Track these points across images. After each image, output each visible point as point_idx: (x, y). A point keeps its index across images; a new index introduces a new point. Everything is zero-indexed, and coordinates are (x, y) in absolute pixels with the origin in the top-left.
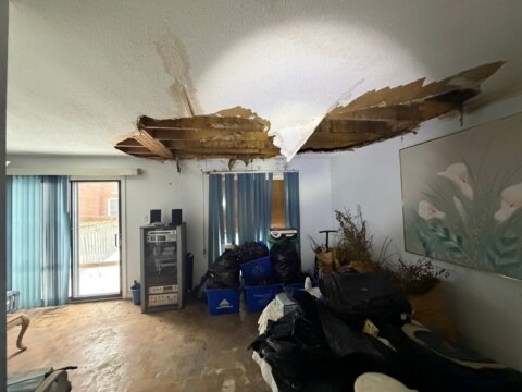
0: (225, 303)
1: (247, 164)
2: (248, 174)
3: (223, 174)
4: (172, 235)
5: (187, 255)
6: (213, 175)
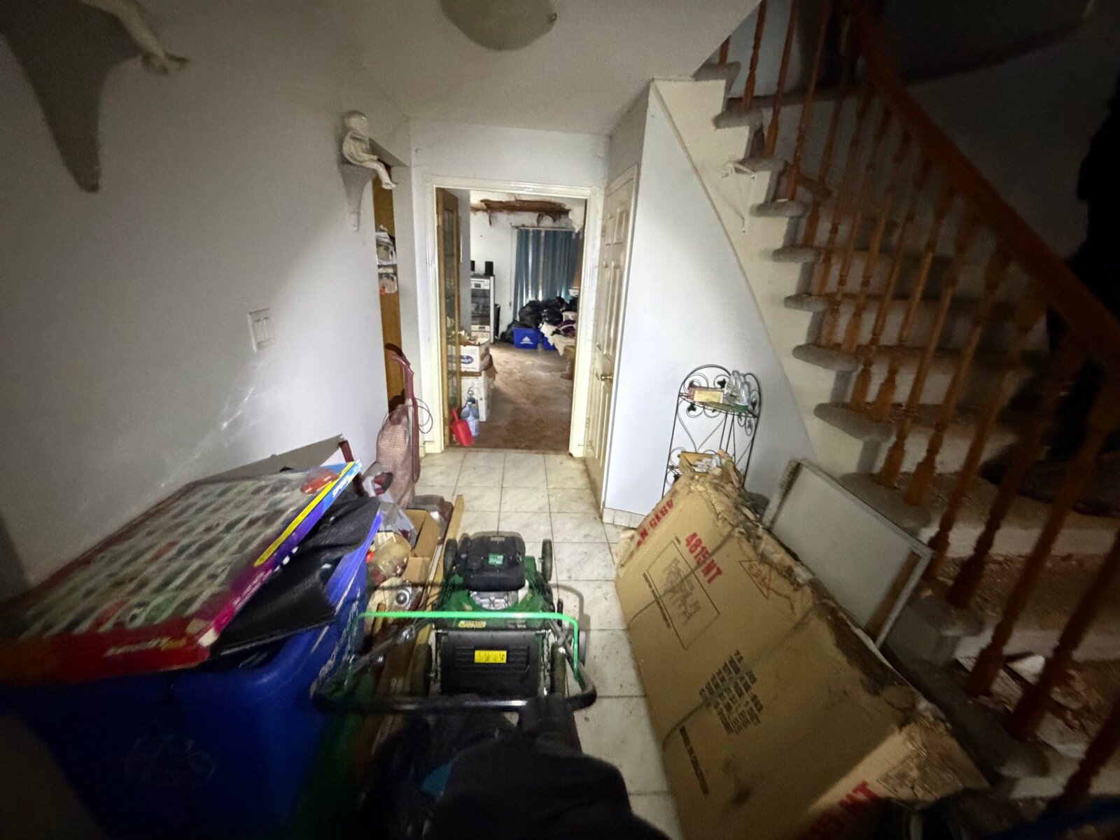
0: (527, 340)
1: (554, 220)
2: (556, 231)
3: (531, 229)
4: (485, 284)
5: (495, 305)
6: (521, 230)
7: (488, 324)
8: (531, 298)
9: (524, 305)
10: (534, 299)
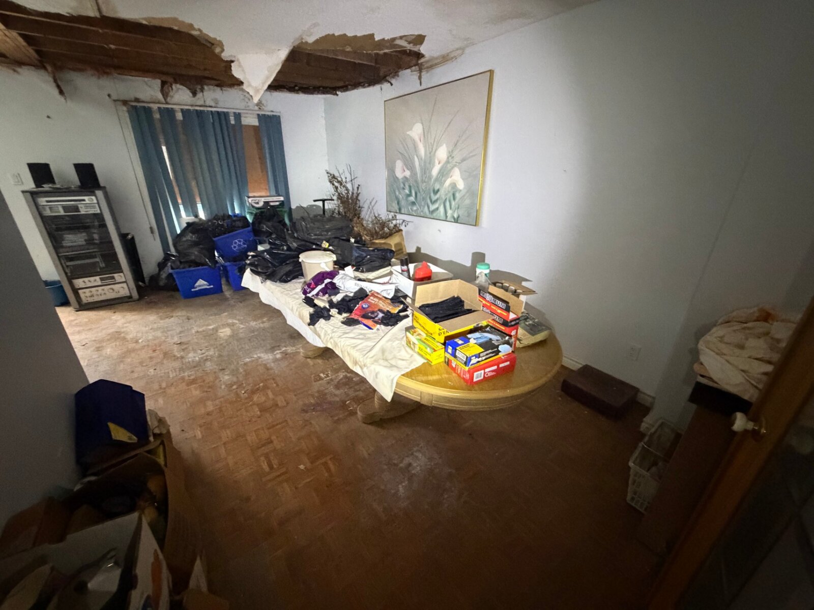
0: (201, 284)
1: (194, 94)
2: (201, 112)
3: (155, 107)
4: (89, 204)
5: (123, 237)
6: (135, 107)
7: (119, 270)
8: (186, 218)
9: (179, 231)
10: (191, 219)
